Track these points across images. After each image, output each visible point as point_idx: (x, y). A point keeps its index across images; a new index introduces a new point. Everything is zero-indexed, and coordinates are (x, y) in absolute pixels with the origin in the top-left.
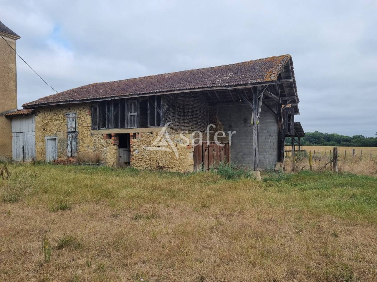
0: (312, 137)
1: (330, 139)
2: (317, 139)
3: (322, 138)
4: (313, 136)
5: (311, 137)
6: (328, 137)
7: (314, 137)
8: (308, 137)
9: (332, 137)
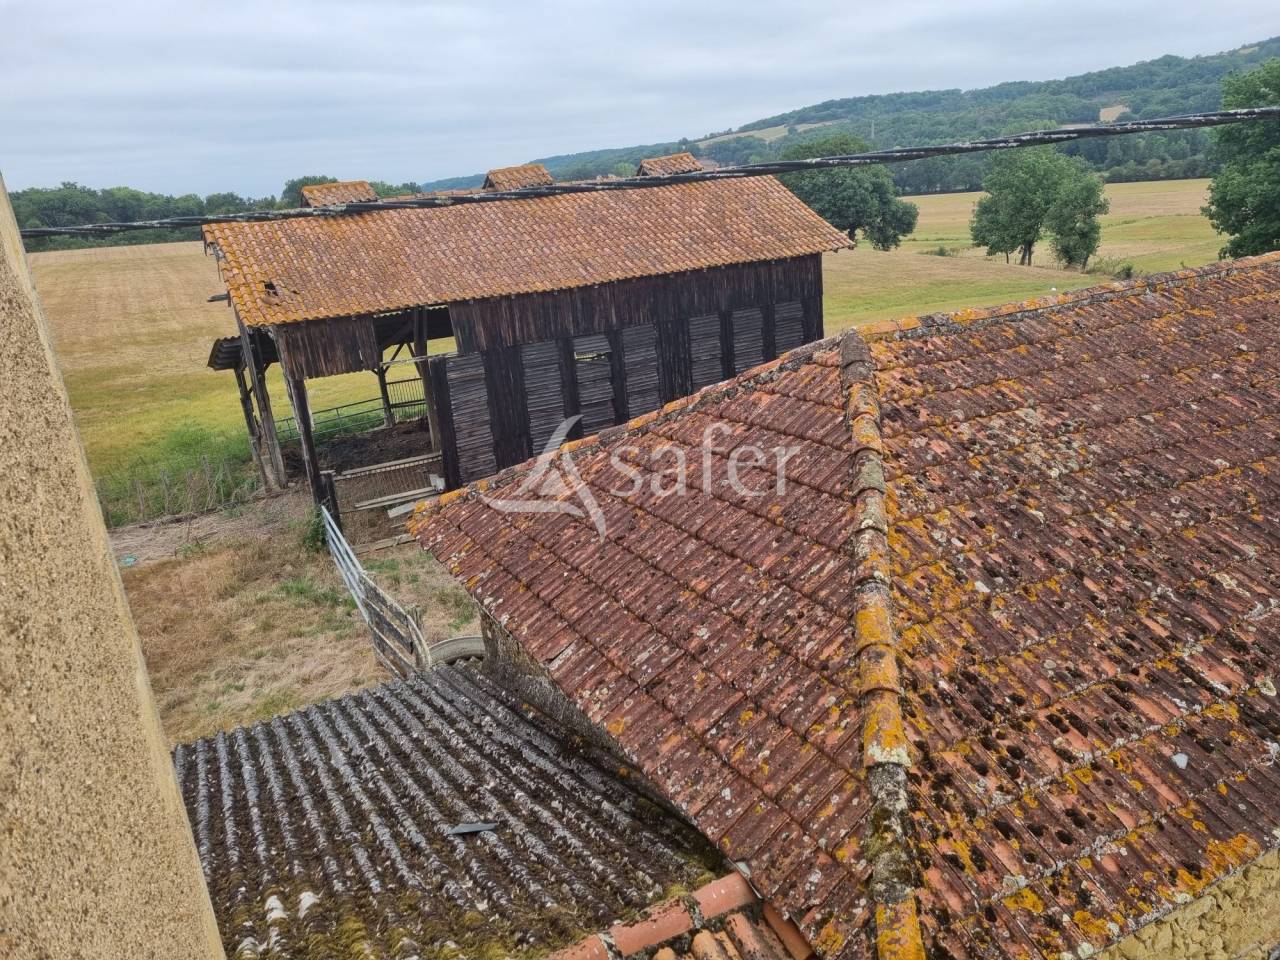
0: (61, 210)
1: (130, 213)
2: (83, 215)
3: (98, 210)
4: (65, 206)
5: (53, 208)
6: (120, 205)
7: (68, 209)
8: (45, 209)
9: (134, 203)
